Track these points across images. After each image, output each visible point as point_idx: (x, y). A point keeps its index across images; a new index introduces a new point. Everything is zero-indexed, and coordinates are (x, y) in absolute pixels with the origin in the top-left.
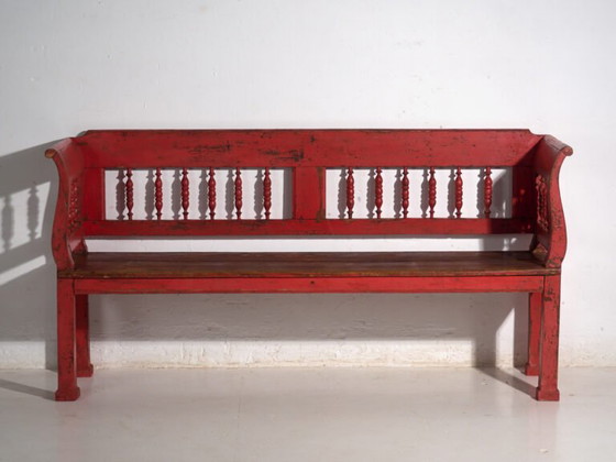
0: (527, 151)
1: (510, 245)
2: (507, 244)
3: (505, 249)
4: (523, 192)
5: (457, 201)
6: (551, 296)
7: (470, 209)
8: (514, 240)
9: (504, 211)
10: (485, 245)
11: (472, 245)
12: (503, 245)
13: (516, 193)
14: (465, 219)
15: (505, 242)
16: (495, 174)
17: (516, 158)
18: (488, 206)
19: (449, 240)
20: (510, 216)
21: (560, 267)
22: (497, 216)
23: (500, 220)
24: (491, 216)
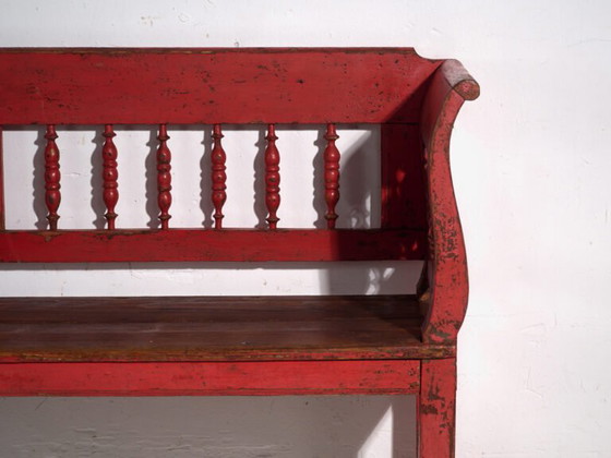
0: (409, 91)
1: (381, 282)
2: (376, 280)
3: (372, 291)
4: (401, 176)
5: (269, 193)
6: (438, 403)
7: (298, 210)
8: (389, 271)
9: (366, 214)
10: (331, 282)
11: (305, 282)
12: (366, 284)
13: (387, 179)
14: (285, 231)
15: (372, 275)
16: (346, 140)
17: (389, 107)
18: (332, 203)
19: (259, 271)
20: (378, 225)
21: (454, 342)
22: (354, 223)
23: (361, 234)
24: (339, 225)
